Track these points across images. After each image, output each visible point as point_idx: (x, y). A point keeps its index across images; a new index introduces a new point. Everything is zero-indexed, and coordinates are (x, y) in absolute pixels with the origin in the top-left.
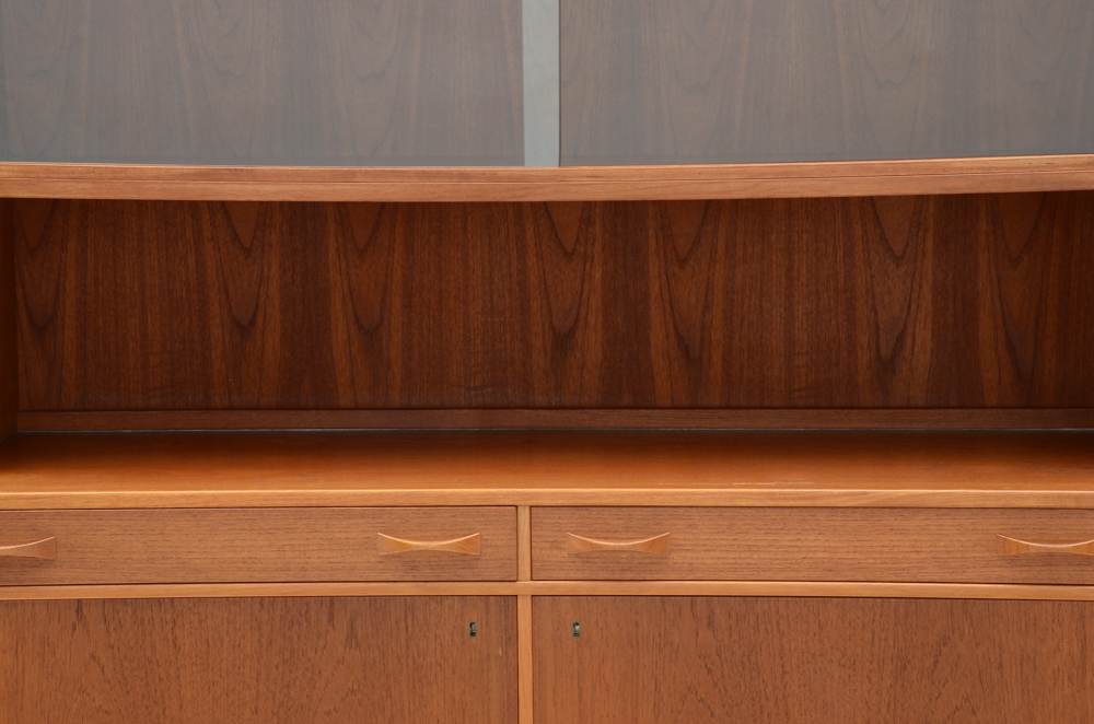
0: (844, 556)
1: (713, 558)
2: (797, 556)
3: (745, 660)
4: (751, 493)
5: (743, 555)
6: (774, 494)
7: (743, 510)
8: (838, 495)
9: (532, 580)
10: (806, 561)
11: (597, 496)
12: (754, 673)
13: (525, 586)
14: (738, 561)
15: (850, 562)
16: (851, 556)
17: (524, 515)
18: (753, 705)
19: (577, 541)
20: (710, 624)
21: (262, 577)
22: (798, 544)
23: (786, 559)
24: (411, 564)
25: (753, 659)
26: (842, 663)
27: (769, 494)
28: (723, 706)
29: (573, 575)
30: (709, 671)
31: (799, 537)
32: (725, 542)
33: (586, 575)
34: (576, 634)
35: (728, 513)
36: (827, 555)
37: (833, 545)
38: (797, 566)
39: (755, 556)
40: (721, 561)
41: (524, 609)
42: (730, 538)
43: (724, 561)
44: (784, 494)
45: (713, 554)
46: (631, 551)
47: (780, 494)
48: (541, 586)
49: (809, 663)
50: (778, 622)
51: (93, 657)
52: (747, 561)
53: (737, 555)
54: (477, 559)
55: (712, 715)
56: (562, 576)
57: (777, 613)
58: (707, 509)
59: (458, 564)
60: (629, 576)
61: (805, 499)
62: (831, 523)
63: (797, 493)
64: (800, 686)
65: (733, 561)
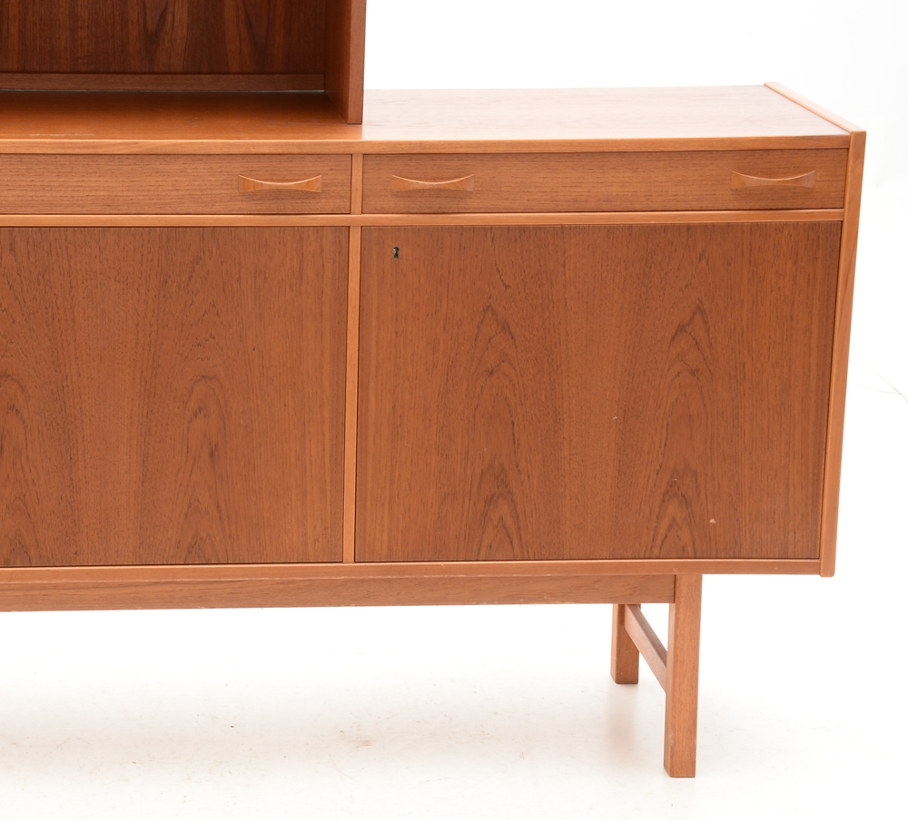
0: (119, 194)
1: (14, 196)
2: (82, 194)
3: (40, 277)
4: (45, 143)
5: (38, 194)
6: (64, 143)
7: (38, 157)
8: (115, 145)
10: (89, 198)
12: (47, 288)
14: (34, 198)
15: (124, 198)
16: (125, 194)
18: (47, 313)
20: (12, 249)
22: (83, 184)
23: (73, 197)
25: (47, 277)
26: (117, 279)
27: (60, 143)
28: (23, 315)
30: (11, 287)
31: (84, 178)
32: (24, 183)
35: (25, 159)
36: (106, 193)
37: (110, 185)
38: (81, 202)
39: (48, 194)
40: (20, 198)
42: (28, 179)
43: (23, 198)
44: (71, 143)
45: (14, 193)
47: (68, 143)
49: (91, 279)
50: (67, 248)
52: (41, 198)
53: (34, 193)
55: (14, 322)
57: (66, 240)
58: (9, 156)
61: (85, 147)
62: (110, 167)
63: (82, 143)
64: (84, 298)
65: (30, 198)
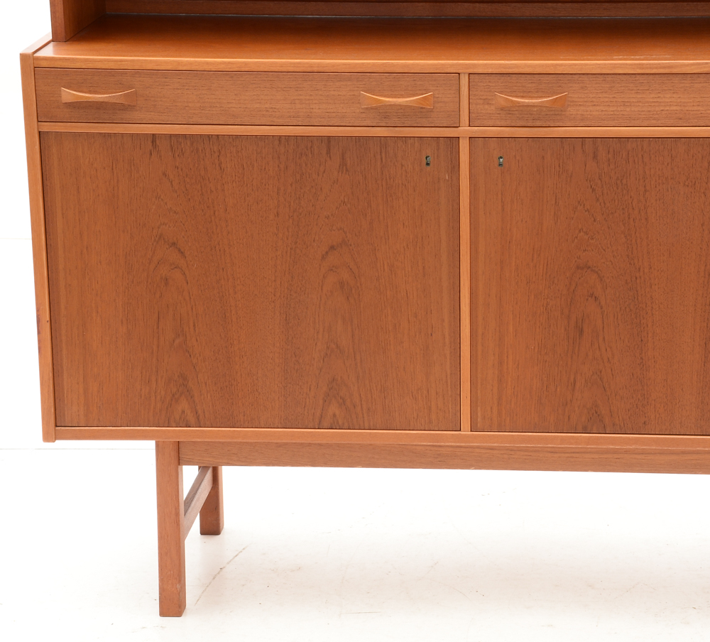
0: (690, 109)
1: (598, 111)
2: (657, 109)
3: (619, 182)
4: (626, 64)
5: (619, 109)
6: (643, 64)
7: (620, 77)
8: (688, 65)
9: (469, 126)
10: (664, 112)
11: (517, 66)
12: (625, 192)
13: (465, 130)
14: (615, 112)
15: (695, 112)
16: (696, 108)
17: (464, 80)
18: (623, 213)
19: (502, 98)
20: (595, 157)
21: (280, 121)
22: (658, 100)
23: (649, 111)
24: (385, 115)
25: (624, 181)
26: (686, 184)
27: (640, 64)
28: (603, 214)
29: (499, 124)
30: (594, 190)
31: (659, 95)
32: (607, 100)
33: (508, 123)
34: (500, 165)
35: (609, 78)
36: (678, 108)
37: (683, 100)
38: (657, 116)
39: (628, 109)
40: (604, 113)
41: (464, 147)
42: (611, 96)
43: (606, 113)
44: (650, 64)
45: (598, 108)
46: (540, 106)
47: (647, 64)
48: (476, 131)
49: (663, 184)
50: (642, 156)
51: (164, 174)
52: (621, 113)
53: (615, 108)
54: (431, 111)
55: (595, 221)
56: (491, 124)
57: (642, 150)
58: (595, 76)
59: (417, 115)
60: (538, 123)
61: (664, 68)
62: (683, 85)
63: (659, 64)
64: (656, 200)
65: (612, 113)
